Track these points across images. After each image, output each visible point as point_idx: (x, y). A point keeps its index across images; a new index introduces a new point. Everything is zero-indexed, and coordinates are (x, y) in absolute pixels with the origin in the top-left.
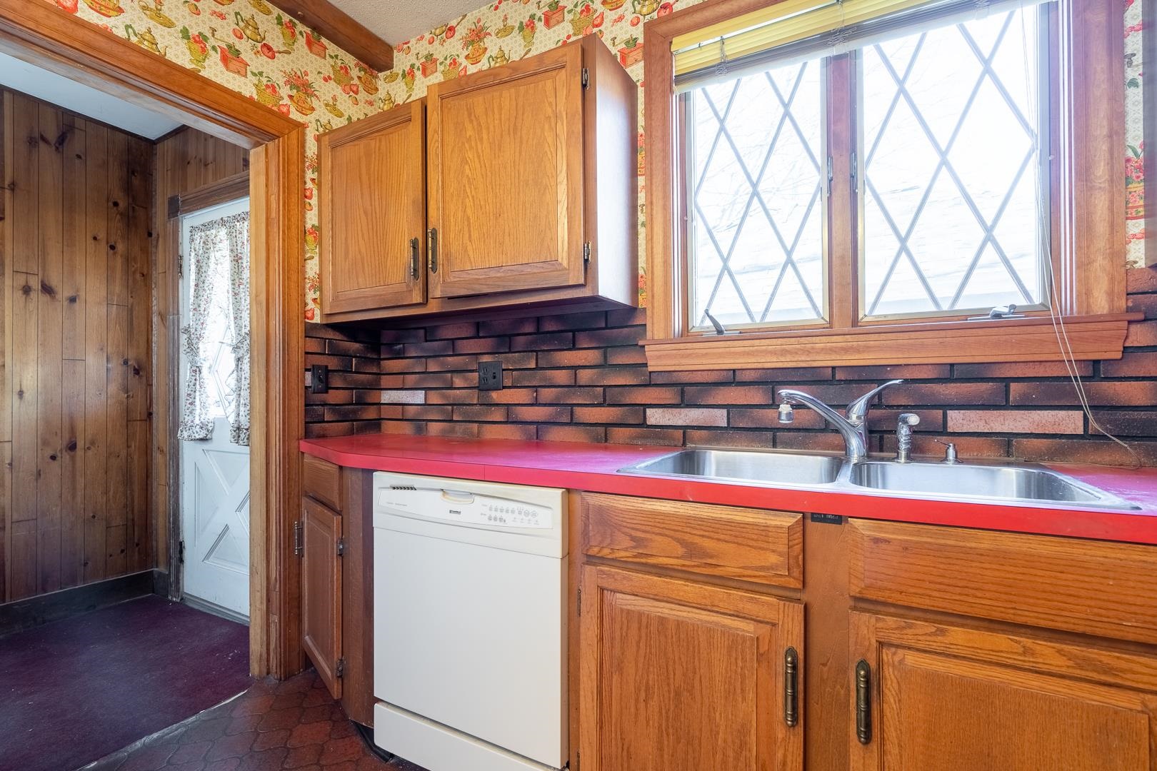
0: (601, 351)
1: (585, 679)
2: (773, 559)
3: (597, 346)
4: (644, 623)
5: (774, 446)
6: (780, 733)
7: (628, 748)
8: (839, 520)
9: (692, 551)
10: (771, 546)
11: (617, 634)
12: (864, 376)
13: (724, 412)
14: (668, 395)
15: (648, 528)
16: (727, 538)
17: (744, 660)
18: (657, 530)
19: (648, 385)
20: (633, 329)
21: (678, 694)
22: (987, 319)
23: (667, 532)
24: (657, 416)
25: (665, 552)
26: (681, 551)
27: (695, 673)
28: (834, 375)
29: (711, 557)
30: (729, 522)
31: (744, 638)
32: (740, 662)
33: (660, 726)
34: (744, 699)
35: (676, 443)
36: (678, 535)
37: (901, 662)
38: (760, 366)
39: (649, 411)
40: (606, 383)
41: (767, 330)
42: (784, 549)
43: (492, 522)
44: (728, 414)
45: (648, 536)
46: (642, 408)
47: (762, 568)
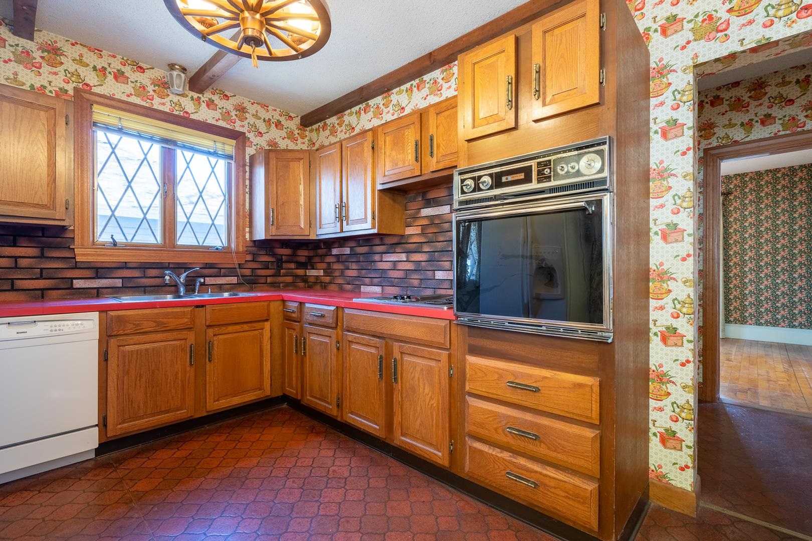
0: (39, 249)
1: (111, 383)
2: (186, 320)
3: (36, 246)
4: (139, 353)
5: (145, 293)
6: (188, 369)
7: (132, 401)
8: (203, 306)
9: (158, 324)
10: (186, 317)
11: (127, 361)
12: (180, 266)
13: (121, 280)
14: (87, 273)
15: (141, 320)
16: (172, 317)
17: (177, 352)
18: (145, 320)
19: (76, 268)
20: (64, 239)
21: (153, 372)
22: (214, 250)
23: (149, 319)
24: (80, 283)
25: (148, 326)
26: (154, 324)
27: (160, 362)
28: (169, 266)
29: (166, 324)
30: (172, 312)
31: (177, 346)
32: (176, 354)
33: (146, 386)
34: (177, 364)
35: (93, 296)
36: (154, 320)
37: (218, 339)
38: (139, 261)
39: (75, 281)
40: (42, 266)
41: (133, 246)
42: (189, 317)
43: (54, 332)
44: (123, 281)
45: (142, 322)
46: (70, 280)
47: (182, 324)
